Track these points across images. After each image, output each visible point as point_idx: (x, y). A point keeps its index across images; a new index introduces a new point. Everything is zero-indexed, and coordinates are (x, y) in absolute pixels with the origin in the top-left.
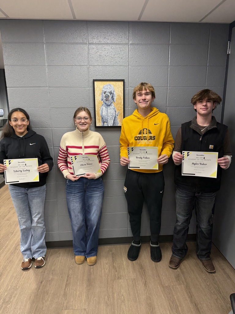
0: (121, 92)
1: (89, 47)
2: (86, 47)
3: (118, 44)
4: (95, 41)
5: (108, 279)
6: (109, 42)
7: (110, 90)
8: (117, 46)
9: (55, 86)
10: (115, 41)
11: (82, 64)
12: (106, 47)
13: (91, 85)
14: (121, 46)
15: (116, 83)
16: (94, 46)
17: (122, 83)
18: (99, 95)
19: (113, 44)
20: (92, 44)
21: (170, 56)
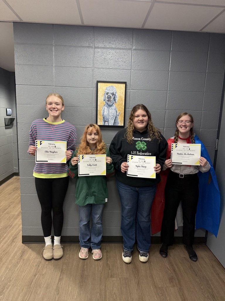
0: (123, 94)
1: (95, 50)
2: (91, 50)
3: (123, 49)
4: (100, 45)
5: (101, 276)
6: (113, 46)
7: (113, 91)
8: (121, 51)
9: (61, 86)
10: (119, 46)
11: (88, 66)
12: (110, 51)
13: (95, 86)
14: (124, 51)
15: (118, 85)
16: (99, 50)
17: (124, 85)
18: (102, 96)
19: (118, 49)
20: (98, 48)
21: (170, 62)
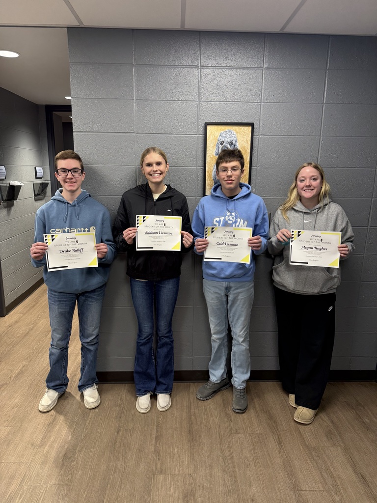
0: (247, 143)
1: (202, 72)
2: (196, 72)
3: (247, 68)
4: (211, 63)
6: (232, 64)
7: (231, 139)
8: (245, 71)
9: (147, 132)
10: (240, 64)
11: (189, 98)
12: (228, 72)
13: (201, 130)
14: (250, 71)
15: (241, 129)
16: (209, 71)
17: (250, 128)
18: (213, 147)
19: (239, 68)
20: (207, 67)
21: (326, 88)
